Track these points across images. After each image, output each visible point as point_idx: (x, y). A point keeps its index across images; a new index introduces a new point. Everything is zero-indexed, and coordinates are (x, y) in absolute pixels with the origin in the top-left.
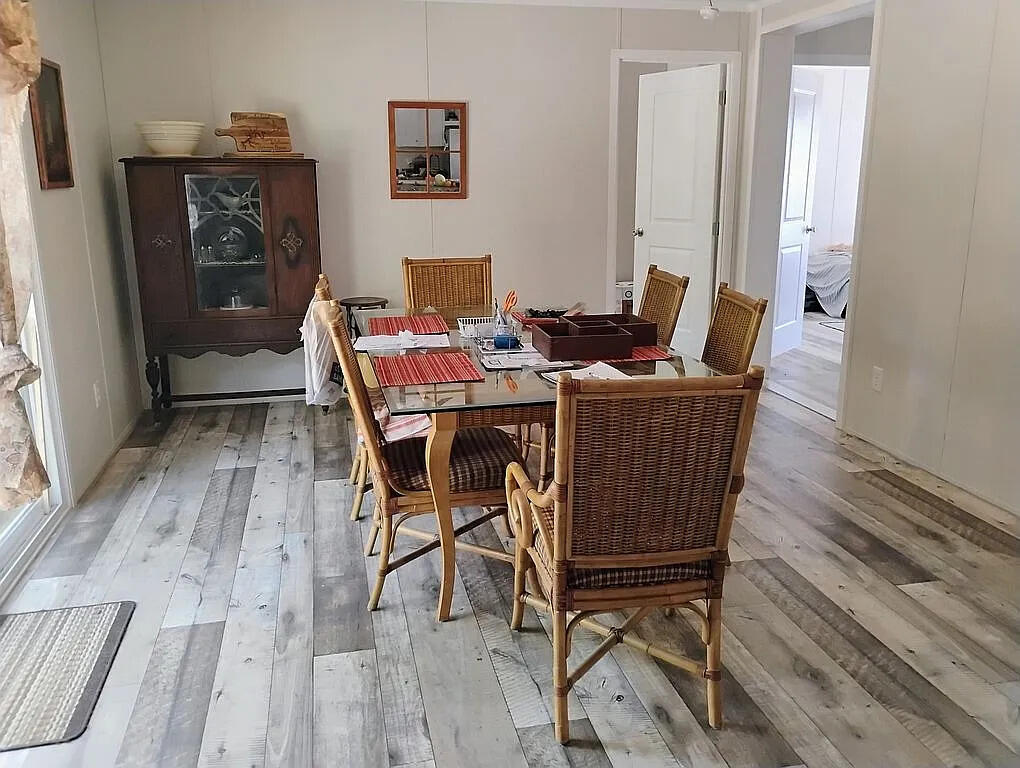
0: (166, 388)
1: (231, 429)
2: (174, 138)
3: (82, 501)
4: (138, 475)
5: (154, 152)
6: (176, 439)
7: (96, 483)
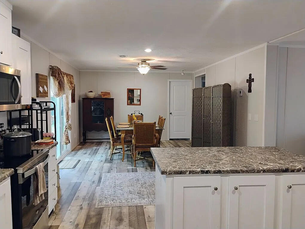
0: (85, 138)
1: (96, 144)
2: (91, 95)
3: (72, 151)
4: (81, 149)
5: (87, 97)
6: (86, 145)
7: (74, 149)
